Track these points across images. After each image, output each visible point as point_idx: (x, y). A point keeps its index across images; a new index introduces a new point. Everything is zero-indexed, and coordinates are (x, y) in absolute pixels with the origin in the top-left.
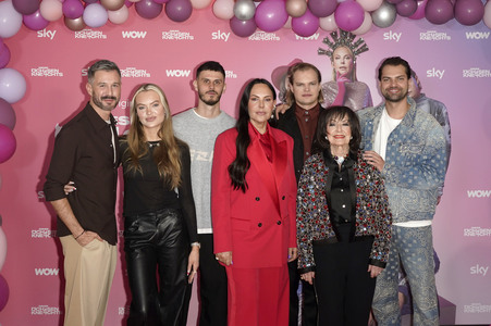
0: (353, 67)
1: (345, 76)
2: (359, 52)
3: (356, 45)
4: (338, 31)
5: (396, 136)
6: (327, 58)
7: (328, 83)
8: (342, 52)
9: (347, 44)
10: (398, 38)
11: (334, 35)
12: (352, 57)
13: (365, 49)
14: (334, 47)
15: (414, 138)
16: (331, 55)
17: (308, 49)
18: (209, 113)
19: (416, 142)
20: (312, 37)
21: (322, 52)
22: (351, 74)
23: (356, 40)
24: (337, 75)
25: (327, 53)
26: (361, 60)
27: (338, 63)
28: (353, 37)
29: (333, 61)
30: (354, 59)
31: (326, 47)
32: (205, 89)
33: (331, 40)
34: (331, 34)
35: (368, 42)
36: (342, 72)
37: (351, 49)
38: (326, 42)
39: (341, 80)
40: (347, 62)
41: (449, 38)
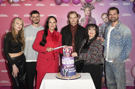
0: (91, 13)
1: (88, 16)
2: (92, 9)
3: (91, 7)
4: (86, 3)
5: (113, 33)
6: (83, 11)
7: (83, 18)
8: (87, 9)
9: (89, 7)
10: (104, 5)
11: (85, 4)
12: (90, 11)
13: (94, 8)
14: (85, 8)
15: (119, 33)
16: (84, 10)
17: (78, 8)
18: (36, 26)
19: (119, 34)
20: (78, 5)
21: (82, 9)
22: (90, 15)
23: (91, 6)
24: (86, 16)
25: (83, 10)
26: (93, 11)
27: (86, 12)
28: (91, 5)
29: (85, 11)
30: (91, 11)
31: (83, 8)
32: (34, 19)
33: (84, 6)
34: (84, 4)
35: (95, 6)
36: (87, 15)
37: (90, 8)
38: (83, 6)
39: (87, 17)
40: (89, 12)
41: (118, 5)
